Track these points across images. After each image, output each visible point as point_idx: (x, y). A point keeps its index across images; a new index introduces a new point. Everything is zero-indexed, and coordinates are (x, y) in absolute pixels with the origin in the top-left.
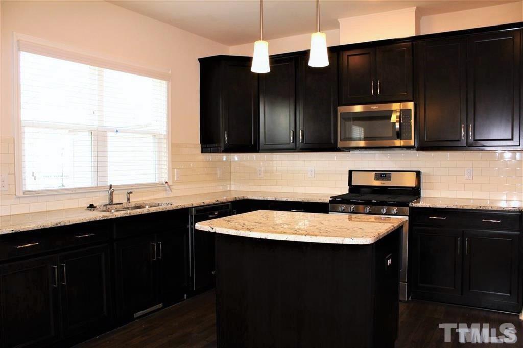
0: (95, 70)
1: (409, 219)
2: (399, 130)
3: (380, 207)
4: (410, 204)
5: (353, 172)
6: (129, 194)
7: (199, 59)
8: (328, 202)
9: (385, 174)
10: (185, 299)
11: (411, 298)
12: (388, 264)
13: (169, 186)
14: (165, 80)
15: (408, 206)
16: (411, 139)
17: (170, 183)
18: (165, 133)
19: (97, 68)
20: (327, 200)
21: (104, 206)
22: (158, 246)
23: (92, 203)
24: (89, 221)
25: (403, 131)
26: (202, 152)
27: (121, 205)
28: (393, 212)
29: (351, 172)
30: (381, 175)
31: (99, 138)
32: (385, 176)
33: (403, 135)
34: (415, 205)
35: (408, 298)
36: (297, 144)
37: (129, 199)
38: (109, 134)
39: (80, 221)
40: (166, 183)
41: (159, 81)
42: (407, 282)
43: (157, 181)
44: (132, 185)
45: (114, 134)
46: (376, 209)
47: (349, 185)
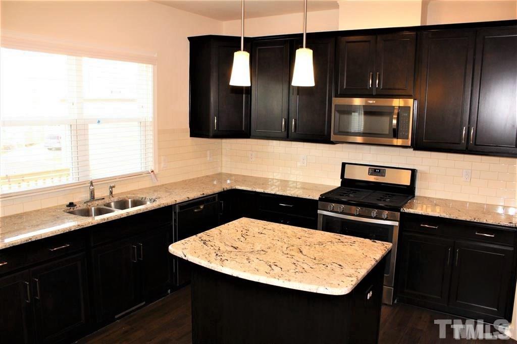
0: (73, 59)
1: (400, 225)
2: (395, 127)
3: (371, 209)
4: (402, 209)
5: (346, 165)
6: (112, 187)
7: (188, 38)
8: (318, 199)
9: (380, 170)
10: (168, 294)
11: (397, 301)
12: (368, 298)
13: (155, 175)
14: (150, 64)
15: (399, 211)
16: (408, 138)
17: (156, 172)
18: (151, 120)
19: (74, 58)
20: (316, 197)
21: (85, 203)
22: (139, 248)
23: (71, 201)
24: (62, 233)
25: (400, 129)
26: (191, 136)
27: (103, 200)
28: (383, 217)
29: (344, 165)
30: (375, 170)
31: (79, 131)
32: (379, 172)
33: (400, 134)
34: (407, 210)
35: (394, 300)
36: (290, 132)
37: (111, 193)
38: (90, 126)
39: (53, 233)
40: (152, 172)
41: (145, 65)
42: (394, 287)
43: (143, 170)
44: (115, 178)
45: (97, 125)
46: (367, 211)
47: (341, 178)
